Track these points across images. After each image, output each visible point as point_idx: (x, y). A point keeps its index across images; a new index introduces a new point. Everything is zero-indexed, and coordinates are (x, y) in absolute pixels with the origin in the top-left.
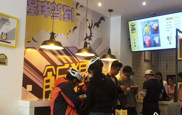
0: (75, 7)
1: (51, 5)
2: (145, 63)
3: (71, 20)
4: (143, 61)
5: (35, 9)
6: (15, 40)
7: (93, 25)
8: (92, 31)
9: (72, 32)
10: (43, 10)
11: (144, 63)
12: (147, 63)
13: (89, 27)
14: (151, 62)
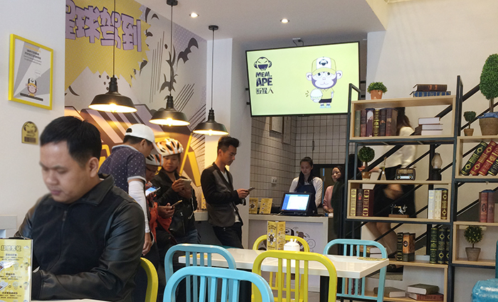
0: (142, 17)
1: (99, 14)
2: (272, 138)
3: (135, 47)
4: (267, 133)
5: (73, 24)
6: (49, 95)
7: (177, 58)
8: (174, 70)
9: (138, 72)
10: (86, 27)
11: (269, 137)
12: (274, 138)
13: (169, 62)
14: (283, 136)
